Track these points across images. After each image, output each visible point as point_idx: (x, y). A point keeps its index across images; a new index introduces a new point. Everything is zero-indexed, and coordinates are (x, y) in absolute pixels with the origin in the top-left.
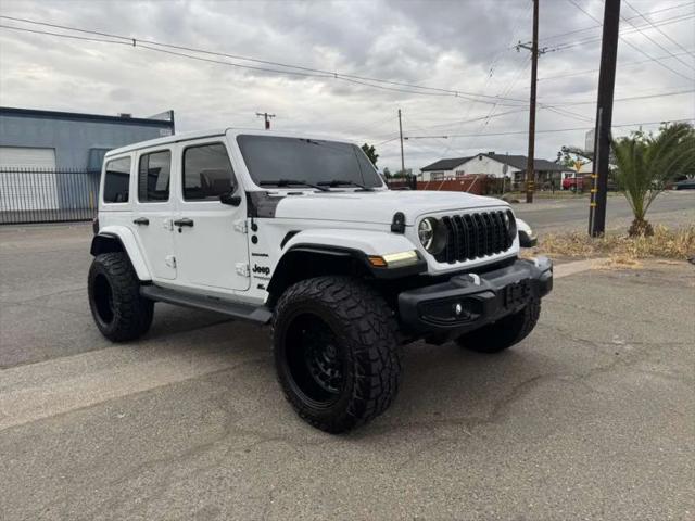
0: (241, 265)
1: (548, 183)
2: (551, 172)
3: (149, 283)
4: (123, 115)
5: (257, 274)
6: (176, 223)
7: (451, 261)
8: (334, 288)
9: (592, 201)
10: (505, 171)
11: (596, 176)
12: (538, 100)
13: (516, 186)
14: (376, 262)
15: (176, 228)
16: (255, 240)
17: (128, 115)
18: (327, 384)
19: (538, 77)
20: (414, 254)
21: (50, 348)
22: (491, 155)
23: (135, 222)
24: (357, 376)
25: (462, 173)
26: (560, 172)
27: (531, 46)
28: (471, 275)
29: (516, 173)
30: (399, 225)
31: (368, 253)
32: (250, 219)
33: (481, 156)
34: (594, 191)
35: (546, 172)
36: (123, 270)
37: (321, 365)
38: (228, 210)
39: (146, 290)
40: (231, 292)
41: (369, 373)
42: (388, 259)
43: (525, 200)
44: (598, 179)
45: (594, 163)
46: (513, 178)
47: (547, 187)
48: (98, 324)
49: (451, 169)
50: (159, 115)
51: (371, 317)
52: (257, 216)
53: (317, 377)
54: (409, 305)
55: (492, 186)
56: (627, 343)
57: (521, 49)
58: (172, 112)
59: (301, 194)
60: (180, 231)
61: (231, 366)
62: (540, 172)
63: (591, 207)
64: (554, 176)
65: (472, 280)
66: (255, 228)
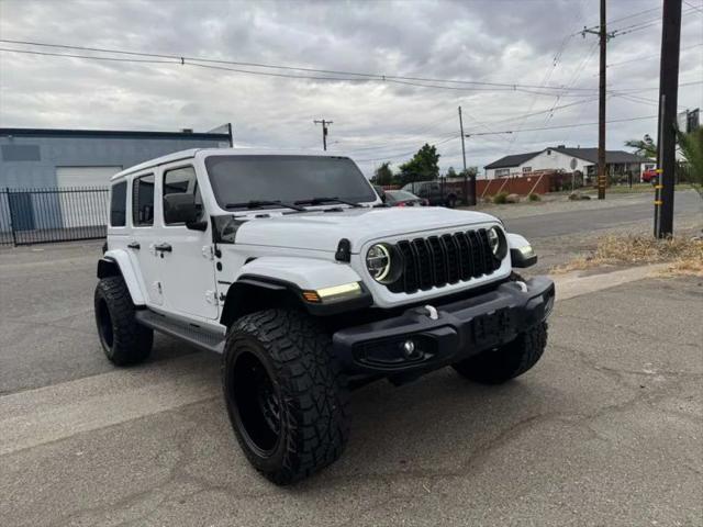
0: (210, 293)
1: (626, 176)
2: (629, 164)
3: (144, 307)
4: (185, 130)
6: (158, 249)
7: (410, 290)
8: (269, 326)
9: (657, 200)
10: (574, 164)
11: (660, 171)
12: (607, 88)
13: (589, 180)
14: (310, 297)
15: (159, 253)
16: (219, 267)
17: (190, 130)
19: (607, 63)
20: (357, 287)
21: (54, 372)
22: (561, 149)
25: (530, 169)
26: (640, 164)
27: (598, 30)
28: (428, 307)
29: (589, 167)
30: (344, 253)
31: (302, 287)
32: (214, 245)
33: (549, 151)
34: (659, 187)
35: (623, 165)
39: (140, 315)
40: (205, 321)
42: (322, 293)
43: (596, 197)
46: (585, 172)
47: (624, 181)
48: (104, 348)
49: (517, 166)
50: (219, 129)
52: (220, 242)
54: (343, 345)
55: (562, 182)
56: (659, 373)
57: (587, 34)
58: (230, 125)
59: (267, 216)
60: (162, 256)
61: (210, 396)
62: (616, 165)
63: (656, 205)
65: (428, 314)
66: (218, 254)
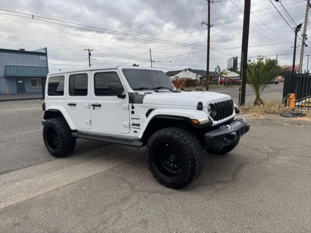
0: (126, 123)
2: (215, 77)
3: (76, 131)
4: (21, 49)
5: (134, 126)
6: (92, 105)
8: (177, 132)
9: (240, 91)
10: (197, 77)
11: (241, 81)
12: (210, 47)
13: (200, 83)
14: (195, 122)
15: (92, 107)
16: (133, 112)
17: (23, 50)
18: (171, 170)
19: (210, 36)
20: (208, 118)
22: (190, 70)
23: (69, 104)
24: (190, 166)
25: (178, 77)
26: (218, 77)
27: (207, 23)
28: (227, 125)
29: (200, 78)
30: (200, 107)
31: (192, 118)
32: (131, 104)
33: (185, 70)
35: (212, 77)
36: (63, 126)
37: (168, 163)
38: (120, 100)
39: (74, 134)
40: (121, 134)
41: (195, 165)
42: (200, 120)
43: (205, 89)
44: (243, 82)
45: (241, 75)
46: (199, 80)
47: (213, 83)
49: (173, 76)
51: (193, 143)
52: (134, 103)
53: (166, 168)
54: (208, 138)
55: (191, 83)
57: (203, 24)
58: (46, 48)
59: (150, 93)
60: (94, 109)
61: (118, 165)
62: (210, 77)
64: (216, 79)
65: (228, 127)
66: (133, 108)
